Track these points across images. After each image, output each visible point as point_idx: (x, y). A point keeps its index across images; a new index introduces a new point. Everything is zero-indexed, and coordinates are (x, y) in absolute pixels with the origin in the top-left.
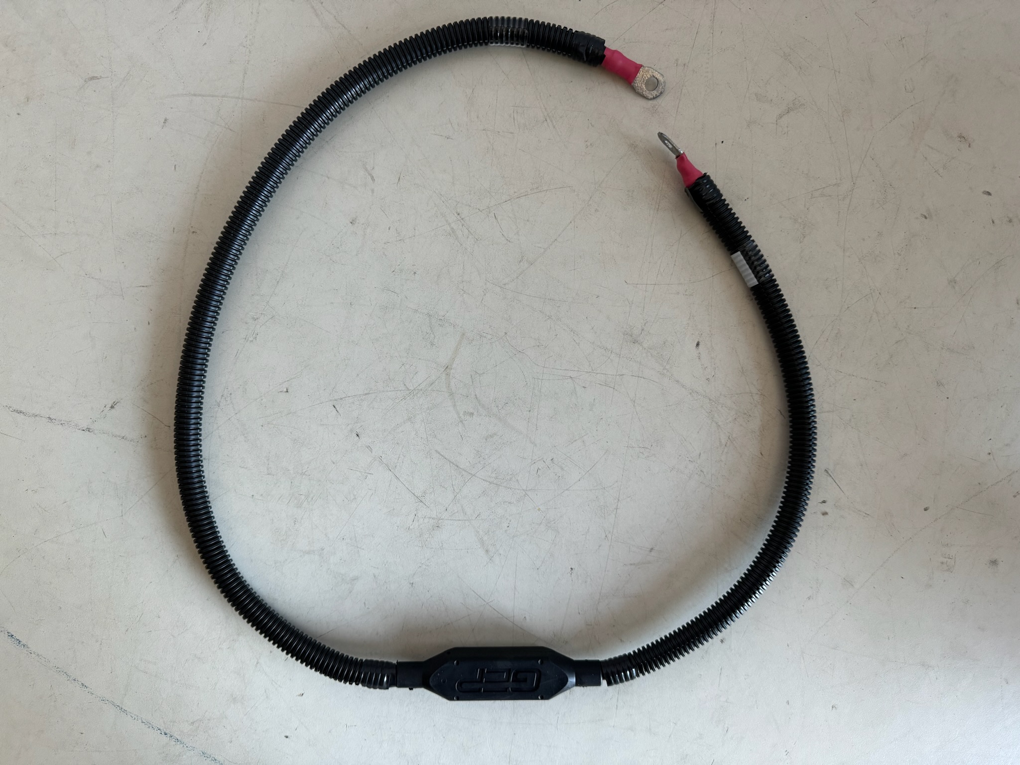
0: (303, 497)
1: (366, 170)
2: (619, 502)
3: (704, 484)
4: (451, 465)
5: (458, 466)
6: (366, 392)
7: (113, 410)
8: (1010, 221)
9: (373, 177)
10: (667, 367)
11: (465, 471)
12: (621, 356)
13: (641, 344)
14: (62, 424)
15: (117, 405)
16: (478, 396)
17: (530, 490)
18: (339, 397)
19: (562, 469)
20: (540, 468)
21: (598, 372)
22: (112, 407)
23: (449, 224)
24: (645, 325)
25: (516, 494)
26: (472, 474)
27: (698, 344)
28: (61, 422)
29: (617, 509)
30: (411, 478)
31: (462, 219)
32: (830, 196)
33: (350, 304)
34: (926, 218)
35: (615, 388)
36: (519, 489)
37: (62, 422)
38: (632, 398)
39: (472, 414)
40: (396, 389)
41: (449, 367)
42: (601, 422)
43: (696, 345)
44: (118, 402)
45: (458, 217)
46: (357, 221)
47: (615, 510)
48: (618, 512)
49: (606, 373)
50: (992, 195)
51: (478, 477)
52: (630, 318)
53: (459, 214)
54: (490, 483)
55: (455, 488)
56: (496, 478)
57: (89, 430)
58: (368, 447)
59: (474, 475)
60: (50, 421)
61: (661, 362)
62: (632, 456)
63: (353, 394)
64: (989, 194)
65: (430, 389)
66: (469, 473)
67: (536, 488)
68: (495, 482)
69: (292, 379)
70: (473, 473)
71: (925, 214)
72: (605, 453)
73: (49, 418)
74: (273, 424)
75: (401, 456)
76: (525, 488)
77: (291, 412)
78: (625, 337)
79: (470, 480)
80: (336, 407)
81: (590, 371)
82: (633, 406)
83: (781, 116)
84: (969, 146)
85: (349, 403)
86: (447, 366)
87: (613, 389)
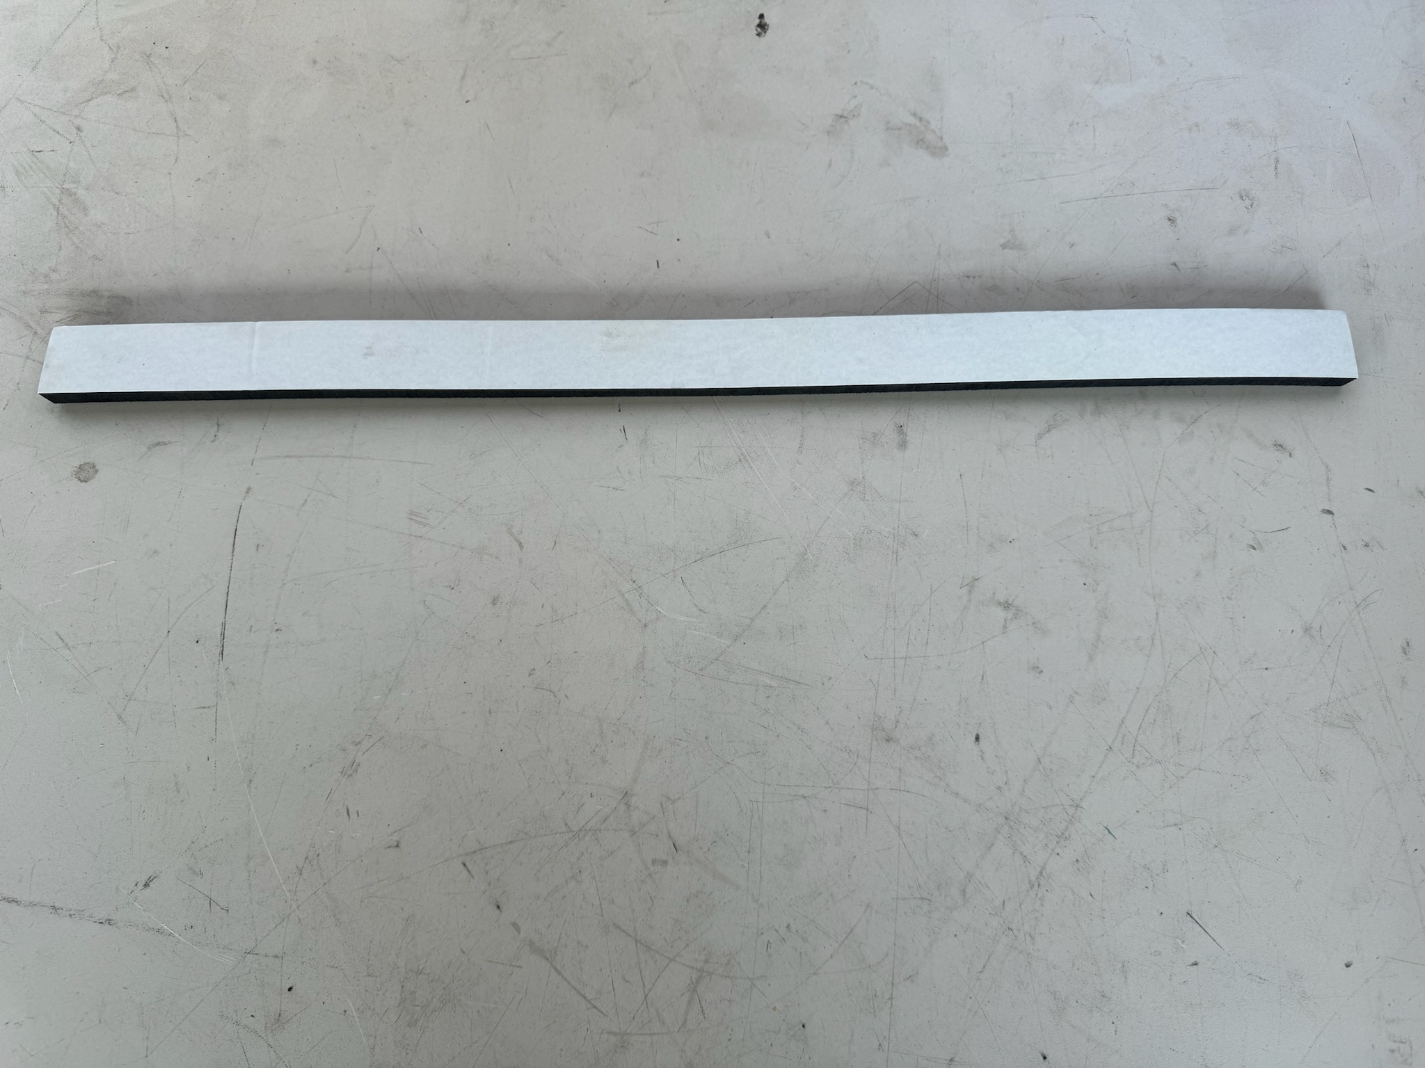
0: (418, 1009)
1: (512, 534)
2: (894, 988)
3: (1015, 948)
6: (510, 839)
7: (148, 890)
8: (1367, 545)
9: (521, 543)
10: (938, 774)
14: (70, 915)
15: (154, 881)
16: (672, 834)
18: (473, 850)
22: (146, 885)
24: (900, 714)
26: (669, 958)
27: (977, 738)
28: (70, 913)
29: (891, 999)
32: (1122, 529)
34: (1254, 548)
37: (72, 913)
39: (665, 863)
40: (554, 832)
41: (628, 793)
43: (974, 739)
44: (155, 877)
45: (634, 585)
46: (501, 601)
47: (890, 1002)
48: (894, 1004)
50: (1335, 514)
53: (634, 582)
55: (646, 982)
56: (707, 961)
57: (109, 921)
58: (515, 925)
60: (54, 911)
64: (1330, 512)
65: (603, 828)
71: (1253, 544)
73: (54, 907)
74: (376, 897)
78: (875, 733)
80: (467, 864)
81: (831, 785)
83: (1040, 436)
84: (1290, 455)
86: (624, 793)
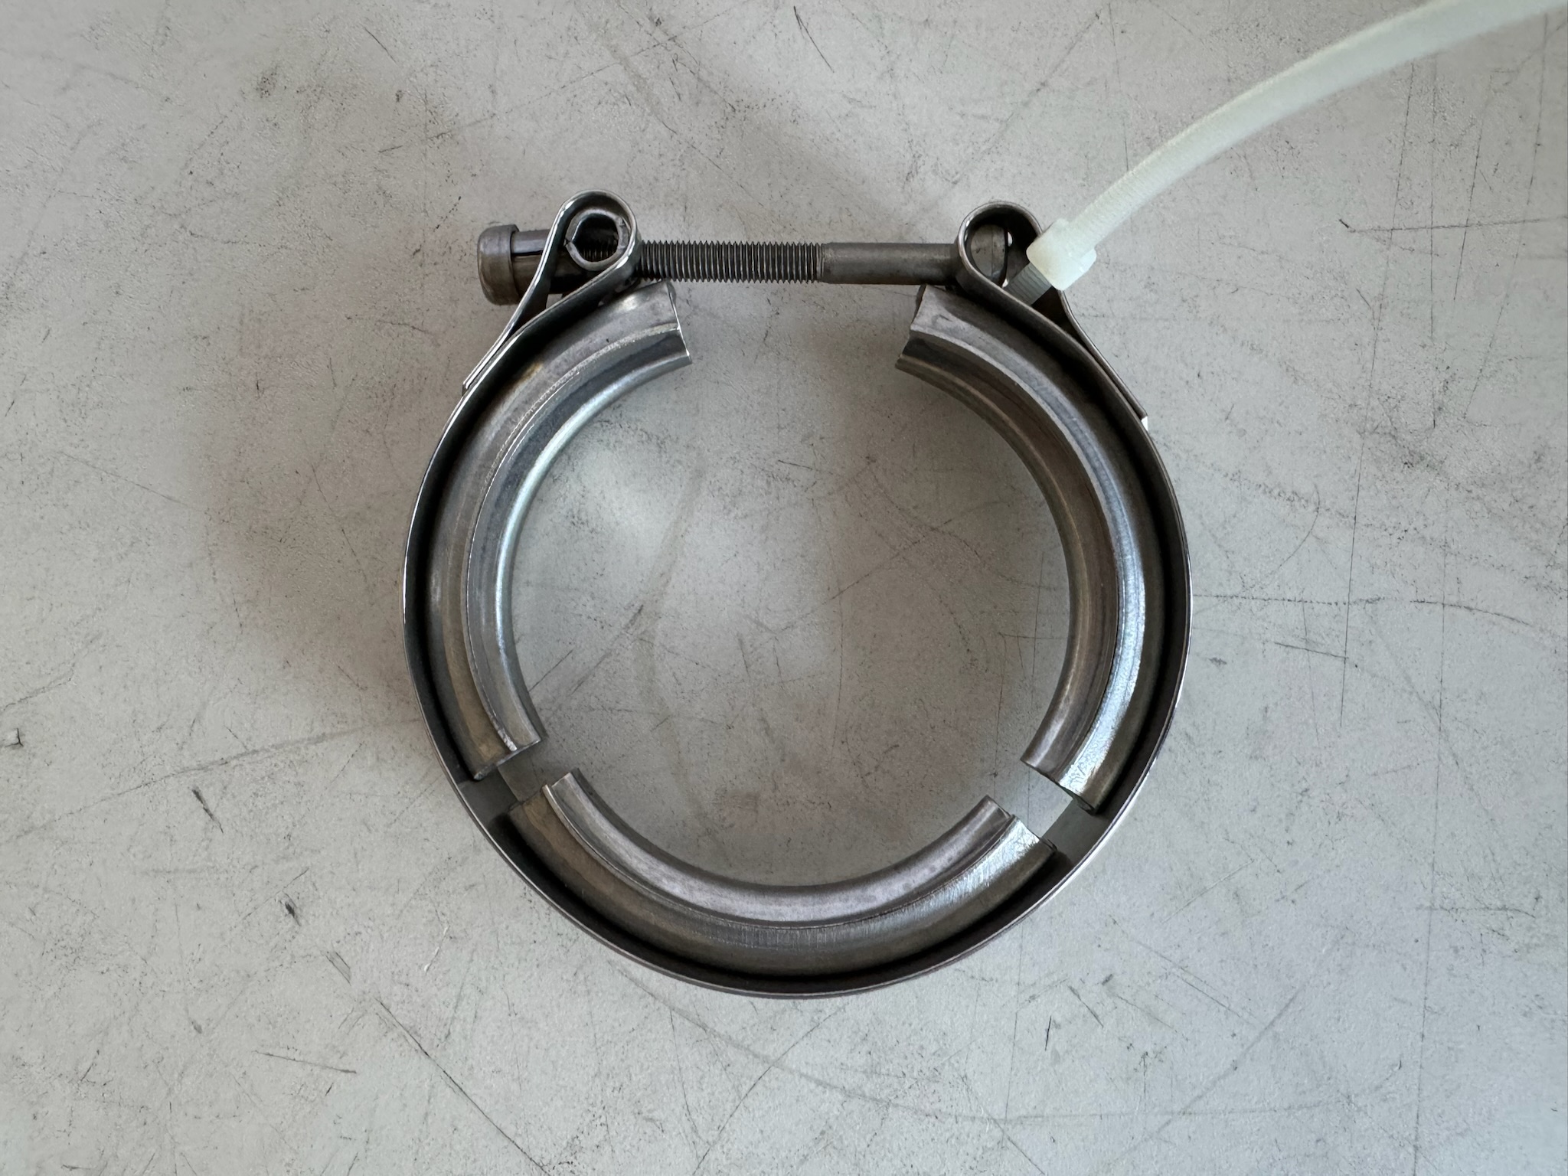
4: (678, 1021)
5: (704, 1027)
11: (738, 1046)
12: (1362, 521)
13: (1436, 467)
17: (1021, 1120)
19: (1154, 1018)
20: (1058, 1019)
21: (1270, 592)
23: (625, 62)
25: (963, 1137)
30: (514, 1087)
31: (673, 39)
33: (253, 386)
35: (1353, 657)
36: (973, 1119)
38: (1427, 697)
42: (1304, 808)
49: (1306, 596)
51: (791, 1072)
52: (1377, 363)
54: (848, 1094)
59: (777, 1063)
61: (1534, 536)
62: (1456, 951)
63: (272, 741)
66: (756, 1056)
67: (1048, 1111)
68: (866, 1090)
69: (37, 692)
70: (771, 1050)
72: (1336, 942)
75: (468, 990)
76: (998, 1111)
77: (32, 828)
79: (759, 1088)
82: (1435, 731)
85: (255, 781)
87: (1339, 663)
